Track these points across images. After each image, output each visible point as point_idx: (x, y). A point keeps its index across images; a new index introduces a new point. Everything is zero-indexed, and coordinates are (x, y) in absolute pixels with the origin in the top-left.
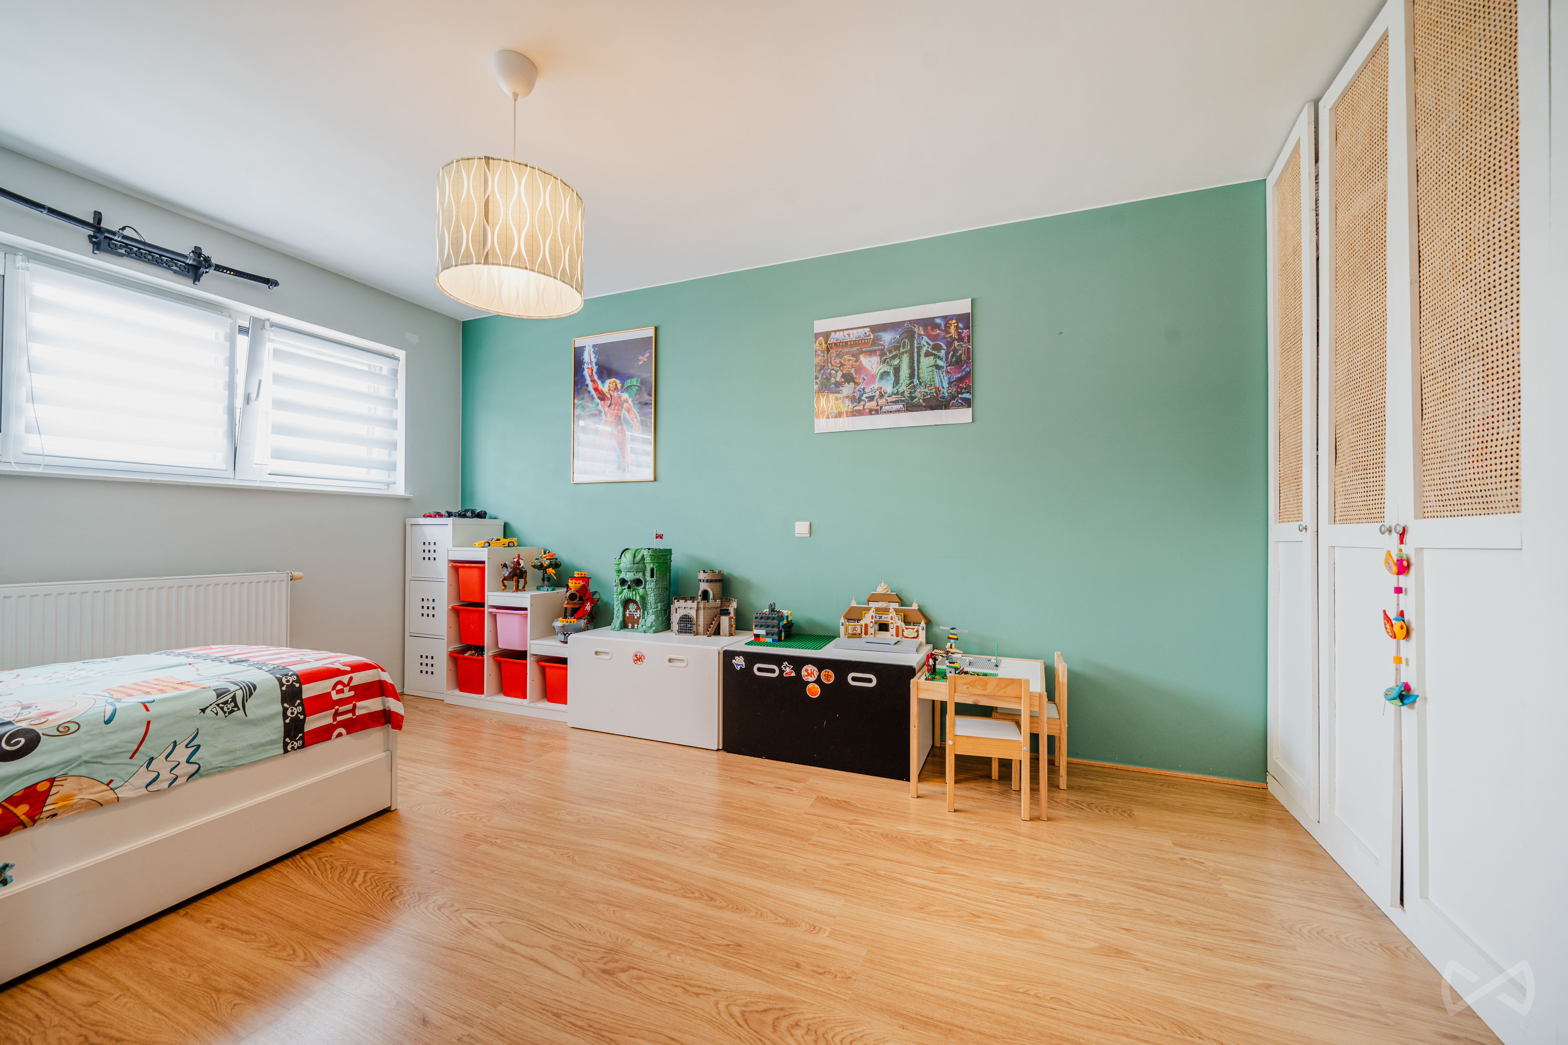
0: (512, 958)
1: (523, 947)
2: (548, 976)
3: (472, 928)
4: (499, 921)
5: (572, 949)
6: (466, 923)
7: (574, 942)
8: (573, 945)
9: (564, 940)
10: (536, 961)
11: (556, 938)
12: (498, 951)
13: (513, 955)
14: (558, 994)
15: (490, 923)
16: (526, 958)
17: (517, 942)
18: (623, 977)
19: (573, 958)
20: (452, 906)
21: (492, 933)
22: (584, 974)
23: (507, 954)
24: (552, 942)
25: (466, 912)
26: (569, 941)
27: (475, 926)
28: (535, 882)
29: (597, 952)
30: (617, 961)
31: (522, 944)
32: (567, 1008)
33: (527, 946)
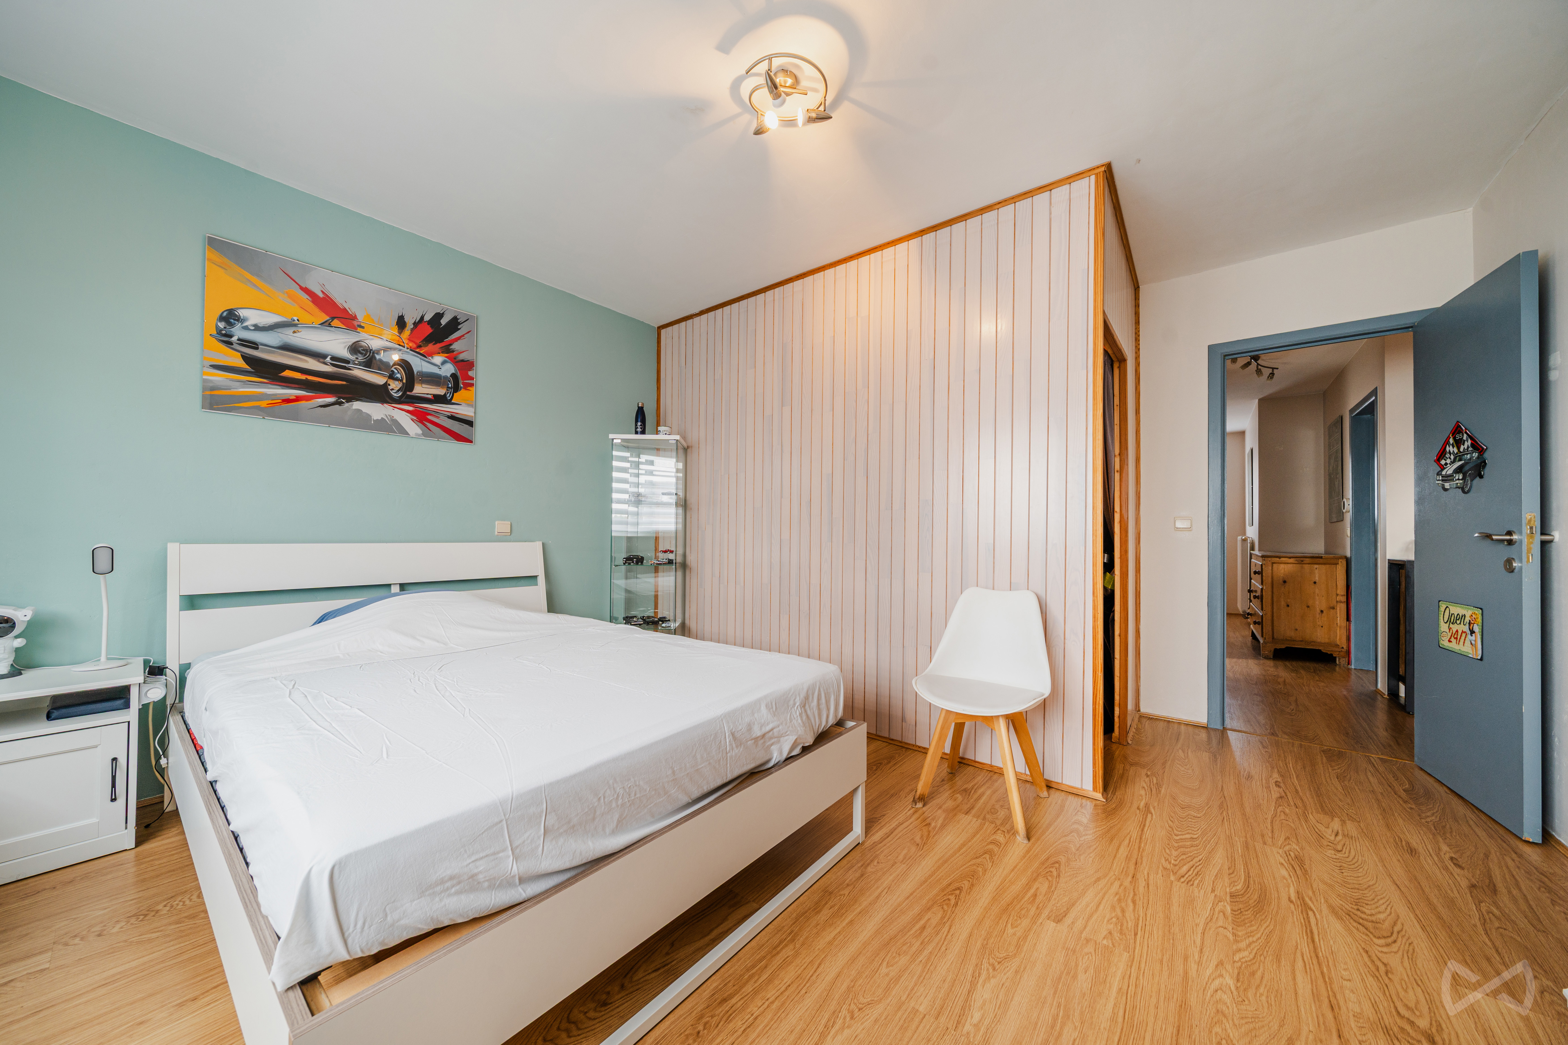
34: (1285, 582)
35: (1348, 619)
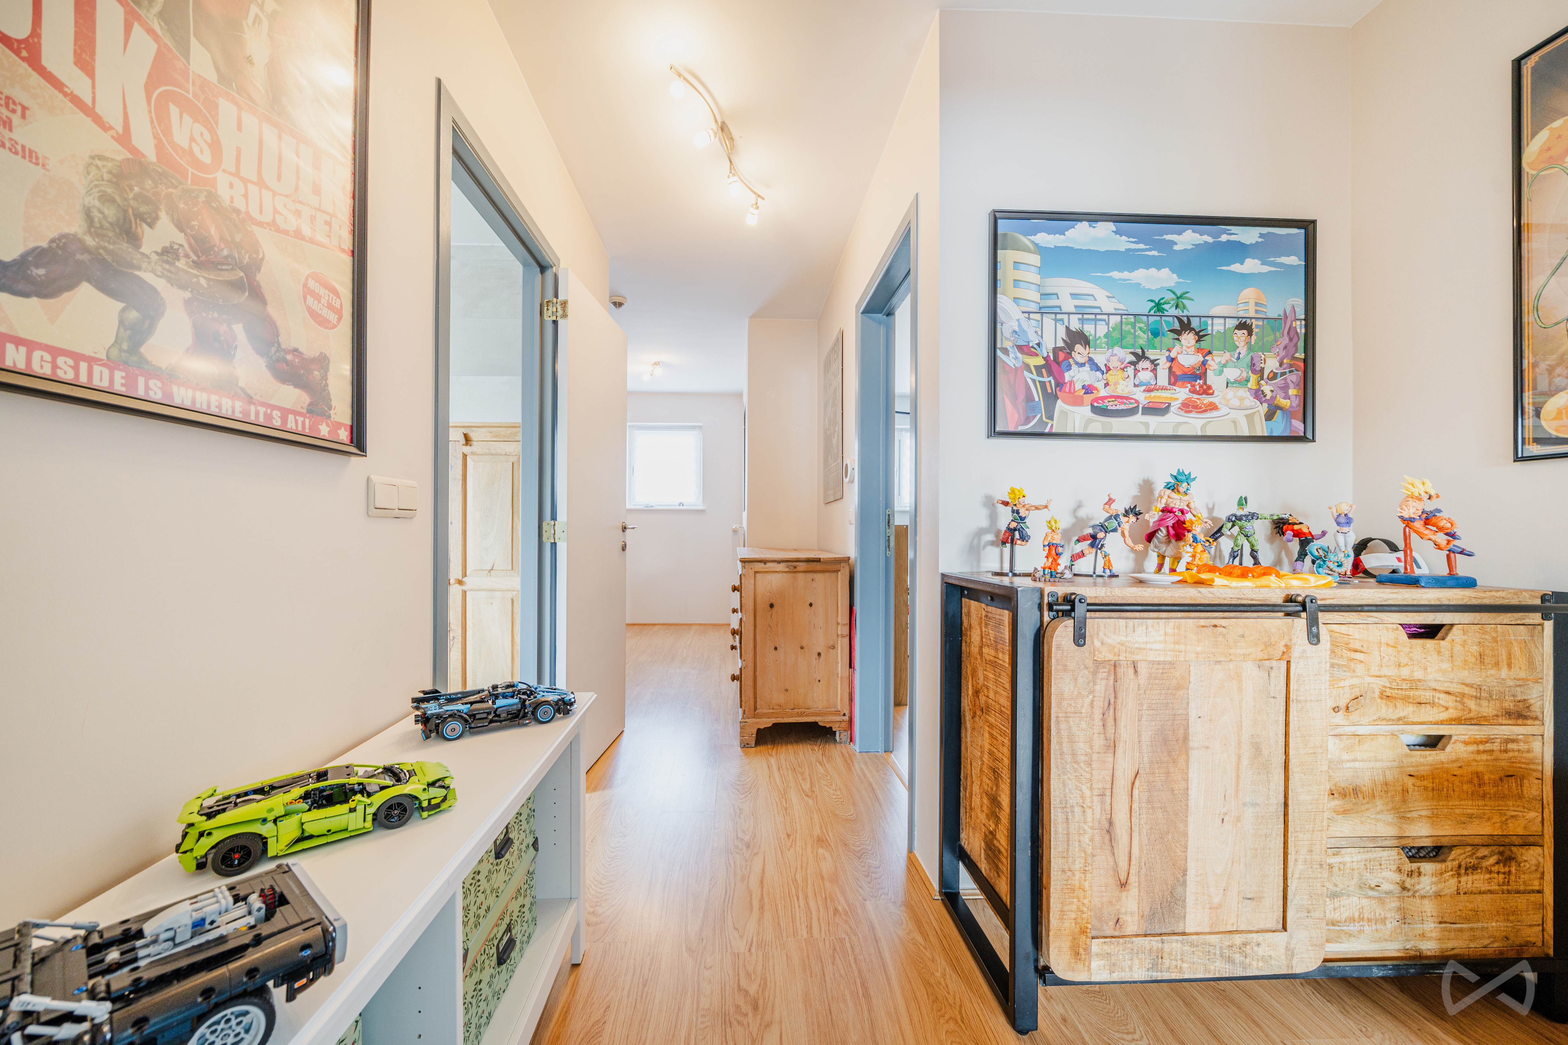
34: (772, 606)
35: (851, 665)
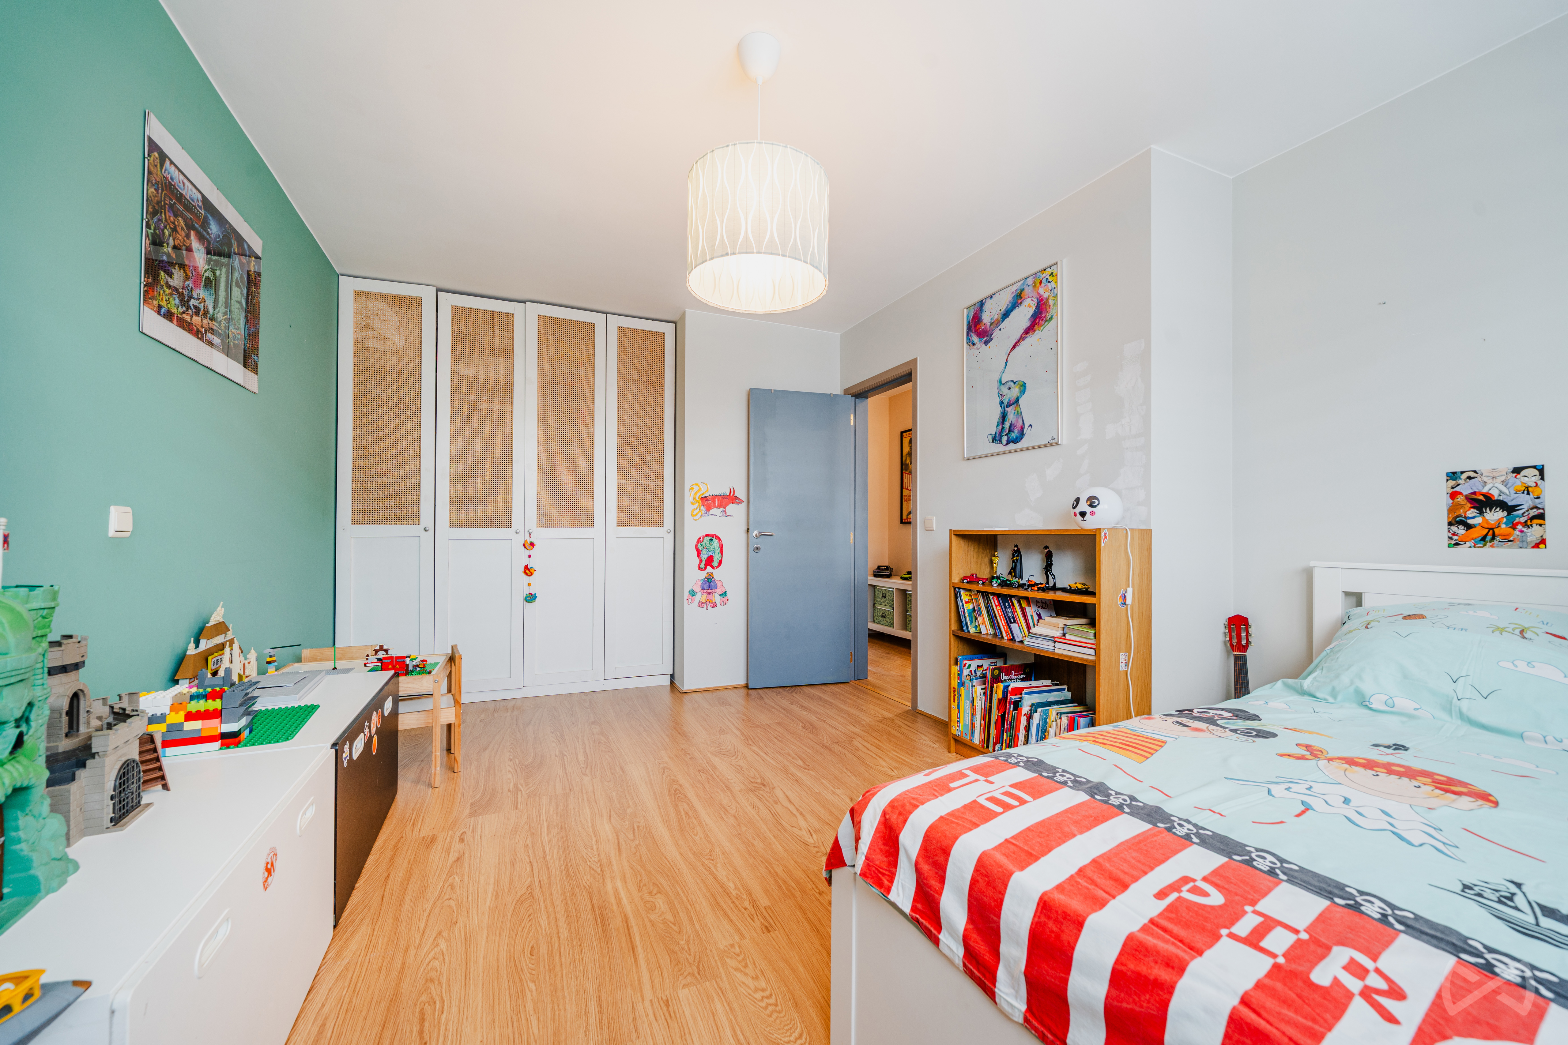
0: (800, 807)
1: (791, 810)
2: (789, 793)
3: (811, 831)
4: (795, 829)
5: (769, 799)
6: (814, 836)
7: (765, 802)
8: (767, 800)
9: (769, 804)
10: (790, 801)
11: (771, 807)
12: (804, 813)
13: (798, 808)
14: (791, 786)
15: (800, 829)
16: (793, 804)
17: (792, 813)
18: (759, 781)
19: (772, 795)
20: (817, 852)
21: (802, 823)
22: (774, 788)
23: (801, 810)
24: (775, 806)
25: (811, 843)
26: (767, 803)
27: (810, 831)
28: (753, 845)
29: (759, 793)
30: (755, 787)
31: (791, 811)
32: (791, 781)
33: (789, 810)
